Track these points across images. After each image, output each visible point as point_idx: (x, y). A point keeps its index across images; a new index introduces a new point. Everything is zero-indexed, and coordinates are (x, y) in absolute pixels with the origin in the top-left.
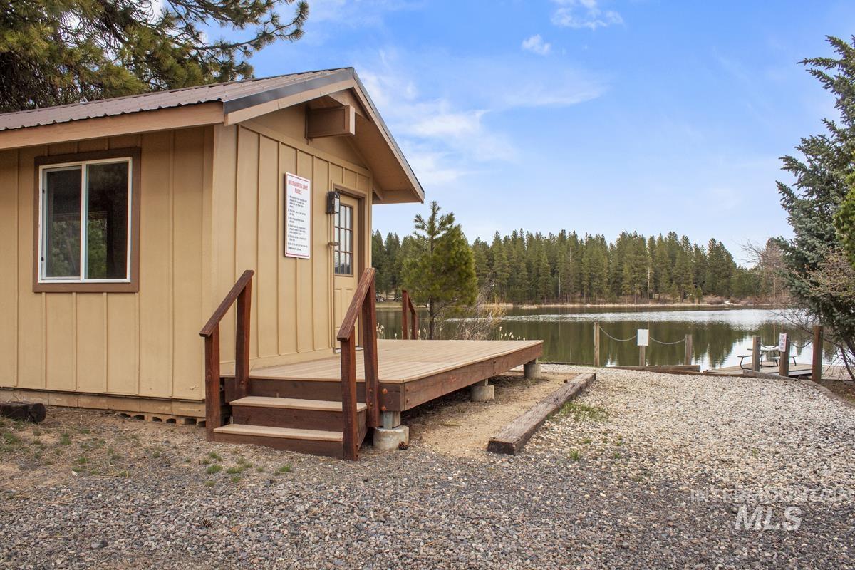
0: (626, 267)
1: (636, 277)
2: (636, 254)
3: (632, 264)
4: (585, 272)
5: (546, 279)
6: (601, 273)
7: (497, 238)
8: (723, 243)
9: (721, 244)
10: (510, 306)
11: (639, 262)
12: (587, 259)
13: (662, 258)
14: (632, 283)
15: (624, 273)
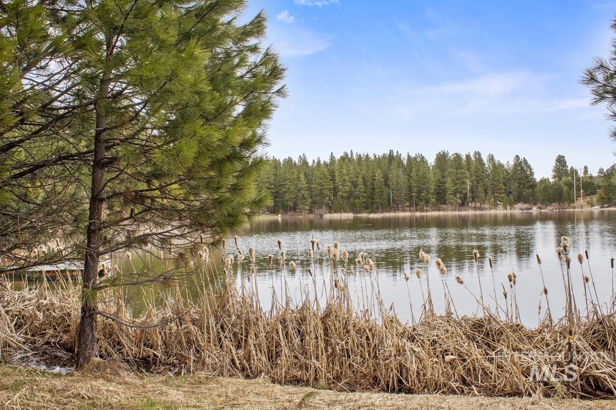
0: (449, 180)
1: (457, 188)
2: (457, 169)
3: (454, 178)
4: (414, 184)
5: (381, 192)
6: (427, 185)
7: (332, 158)
8: (526, 158)
9: (525, 160)
10: (350, 216)
11: (460, 176)
12: (415, 174)
13: (477, 172)
14: (455, 194)
15: (447, 185)
